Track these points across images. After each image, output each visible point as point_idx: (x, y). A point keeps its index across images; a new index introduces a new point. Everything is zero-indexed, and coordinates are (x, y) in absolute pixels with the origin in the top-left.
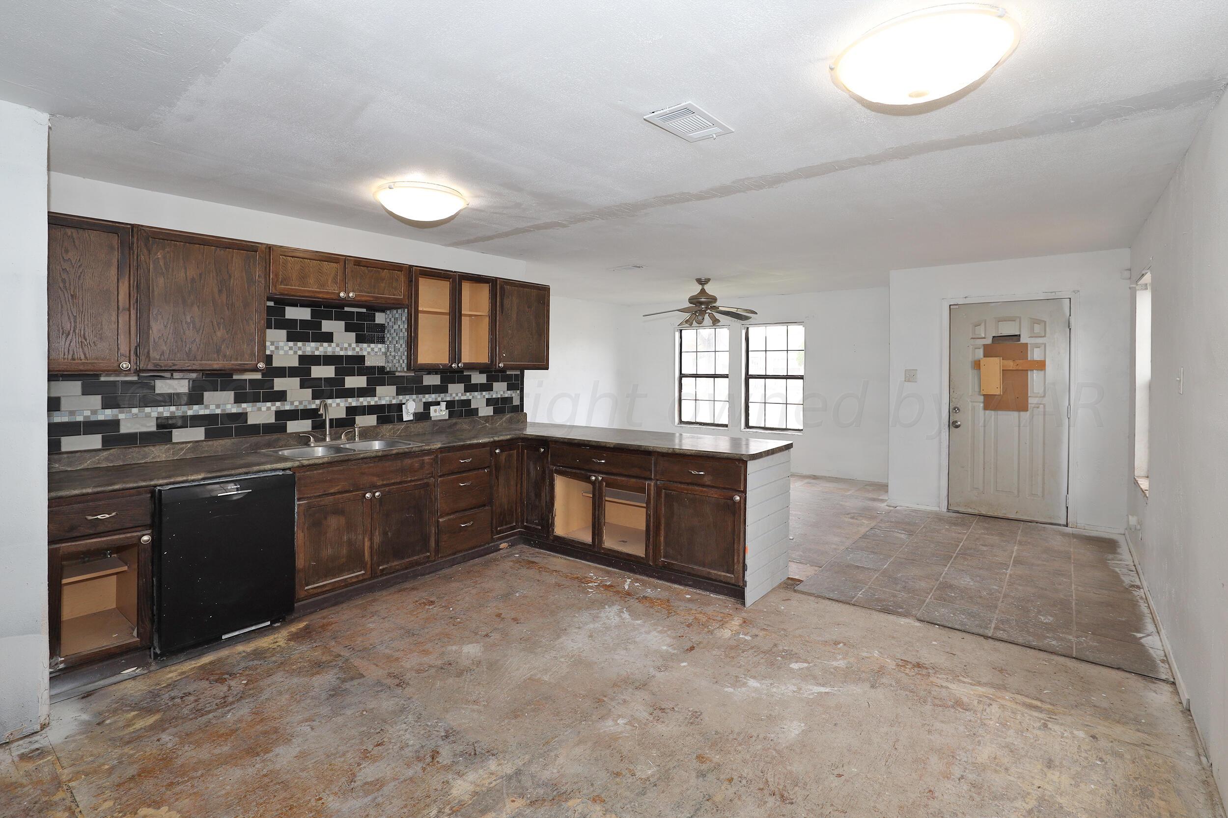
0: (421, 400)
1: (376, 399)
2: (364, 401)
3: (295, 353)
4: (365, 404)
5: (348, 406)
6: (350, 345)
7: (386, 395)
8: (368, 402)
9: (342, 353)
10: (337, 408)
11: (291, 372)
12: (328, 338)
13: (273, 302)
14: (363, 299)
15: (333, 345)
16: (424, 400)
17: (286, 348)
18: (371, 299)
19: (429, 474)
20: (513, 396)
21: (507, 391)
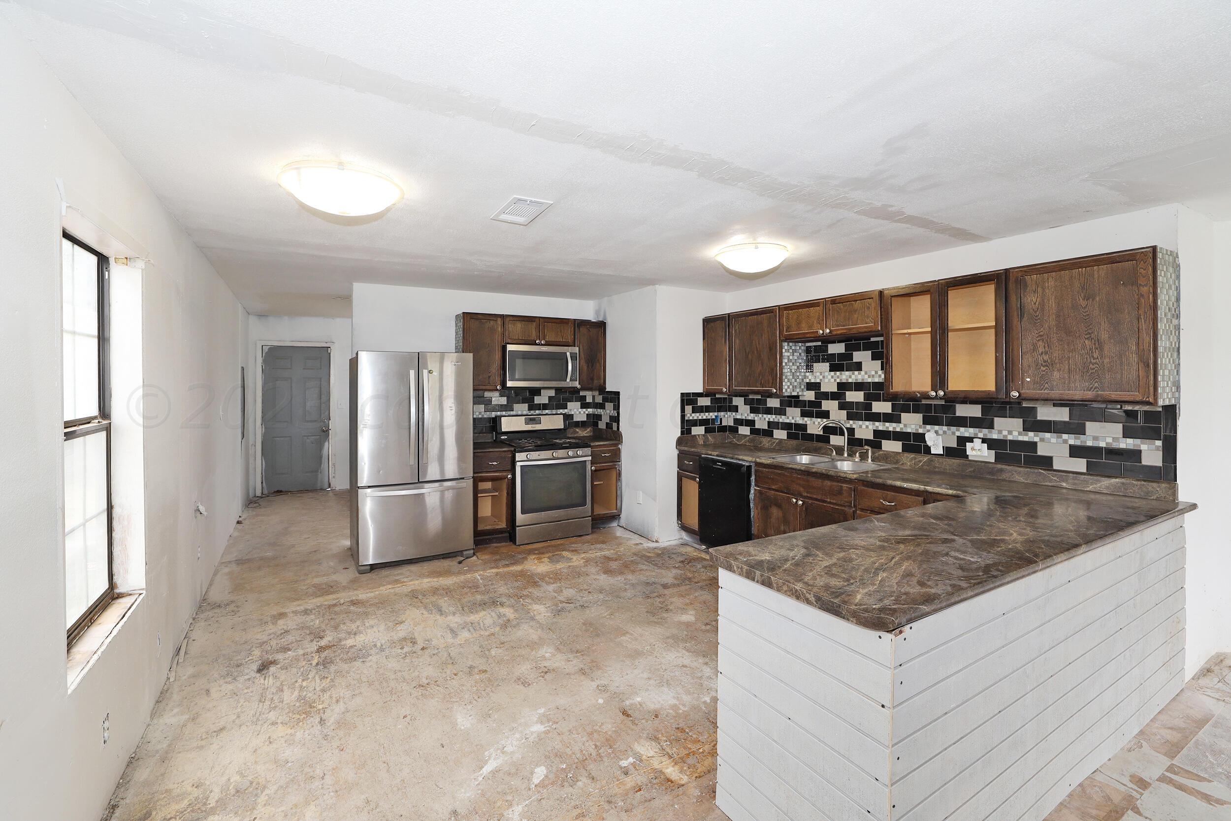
0: (954, 433)
1: (901, 425)
2: (890, 427)
3: (835, 380)
4: (891, 429)
5: (875, 429)
6: (876, 372)
7: (911, 422)
8: (893, 428)
9: (870, 380)
10: (865, 430)
11: (833, 396)
12: (858, 367)
13: (820, 342)
14: (839, 332)
15: (863, 373)
16: (958, 434)
17: (830, 377)
18: (845, 331)
19: (848, 502)
20: (1142, 449)
21: (1124, 439)
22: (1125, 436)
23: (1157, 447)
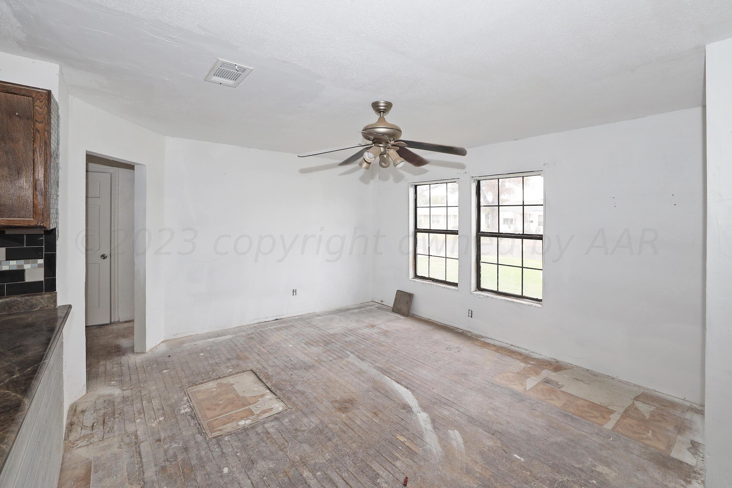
20: (25, 268)
21: (8, 261)
22: (9, 257)
23: (40, 266)
